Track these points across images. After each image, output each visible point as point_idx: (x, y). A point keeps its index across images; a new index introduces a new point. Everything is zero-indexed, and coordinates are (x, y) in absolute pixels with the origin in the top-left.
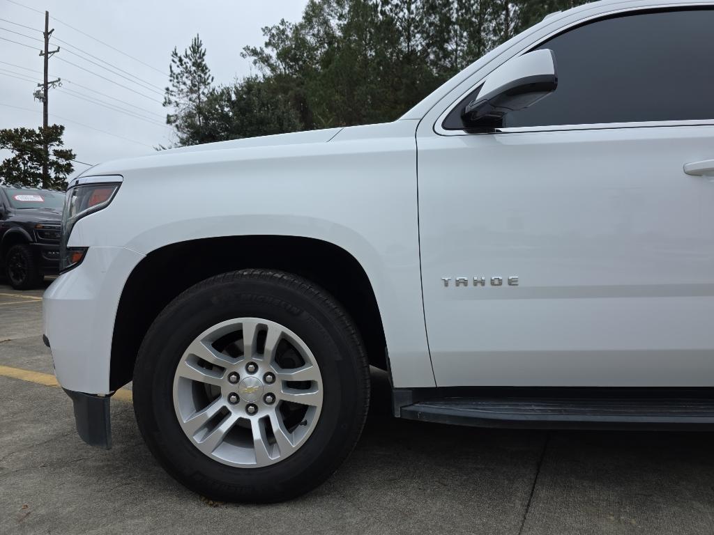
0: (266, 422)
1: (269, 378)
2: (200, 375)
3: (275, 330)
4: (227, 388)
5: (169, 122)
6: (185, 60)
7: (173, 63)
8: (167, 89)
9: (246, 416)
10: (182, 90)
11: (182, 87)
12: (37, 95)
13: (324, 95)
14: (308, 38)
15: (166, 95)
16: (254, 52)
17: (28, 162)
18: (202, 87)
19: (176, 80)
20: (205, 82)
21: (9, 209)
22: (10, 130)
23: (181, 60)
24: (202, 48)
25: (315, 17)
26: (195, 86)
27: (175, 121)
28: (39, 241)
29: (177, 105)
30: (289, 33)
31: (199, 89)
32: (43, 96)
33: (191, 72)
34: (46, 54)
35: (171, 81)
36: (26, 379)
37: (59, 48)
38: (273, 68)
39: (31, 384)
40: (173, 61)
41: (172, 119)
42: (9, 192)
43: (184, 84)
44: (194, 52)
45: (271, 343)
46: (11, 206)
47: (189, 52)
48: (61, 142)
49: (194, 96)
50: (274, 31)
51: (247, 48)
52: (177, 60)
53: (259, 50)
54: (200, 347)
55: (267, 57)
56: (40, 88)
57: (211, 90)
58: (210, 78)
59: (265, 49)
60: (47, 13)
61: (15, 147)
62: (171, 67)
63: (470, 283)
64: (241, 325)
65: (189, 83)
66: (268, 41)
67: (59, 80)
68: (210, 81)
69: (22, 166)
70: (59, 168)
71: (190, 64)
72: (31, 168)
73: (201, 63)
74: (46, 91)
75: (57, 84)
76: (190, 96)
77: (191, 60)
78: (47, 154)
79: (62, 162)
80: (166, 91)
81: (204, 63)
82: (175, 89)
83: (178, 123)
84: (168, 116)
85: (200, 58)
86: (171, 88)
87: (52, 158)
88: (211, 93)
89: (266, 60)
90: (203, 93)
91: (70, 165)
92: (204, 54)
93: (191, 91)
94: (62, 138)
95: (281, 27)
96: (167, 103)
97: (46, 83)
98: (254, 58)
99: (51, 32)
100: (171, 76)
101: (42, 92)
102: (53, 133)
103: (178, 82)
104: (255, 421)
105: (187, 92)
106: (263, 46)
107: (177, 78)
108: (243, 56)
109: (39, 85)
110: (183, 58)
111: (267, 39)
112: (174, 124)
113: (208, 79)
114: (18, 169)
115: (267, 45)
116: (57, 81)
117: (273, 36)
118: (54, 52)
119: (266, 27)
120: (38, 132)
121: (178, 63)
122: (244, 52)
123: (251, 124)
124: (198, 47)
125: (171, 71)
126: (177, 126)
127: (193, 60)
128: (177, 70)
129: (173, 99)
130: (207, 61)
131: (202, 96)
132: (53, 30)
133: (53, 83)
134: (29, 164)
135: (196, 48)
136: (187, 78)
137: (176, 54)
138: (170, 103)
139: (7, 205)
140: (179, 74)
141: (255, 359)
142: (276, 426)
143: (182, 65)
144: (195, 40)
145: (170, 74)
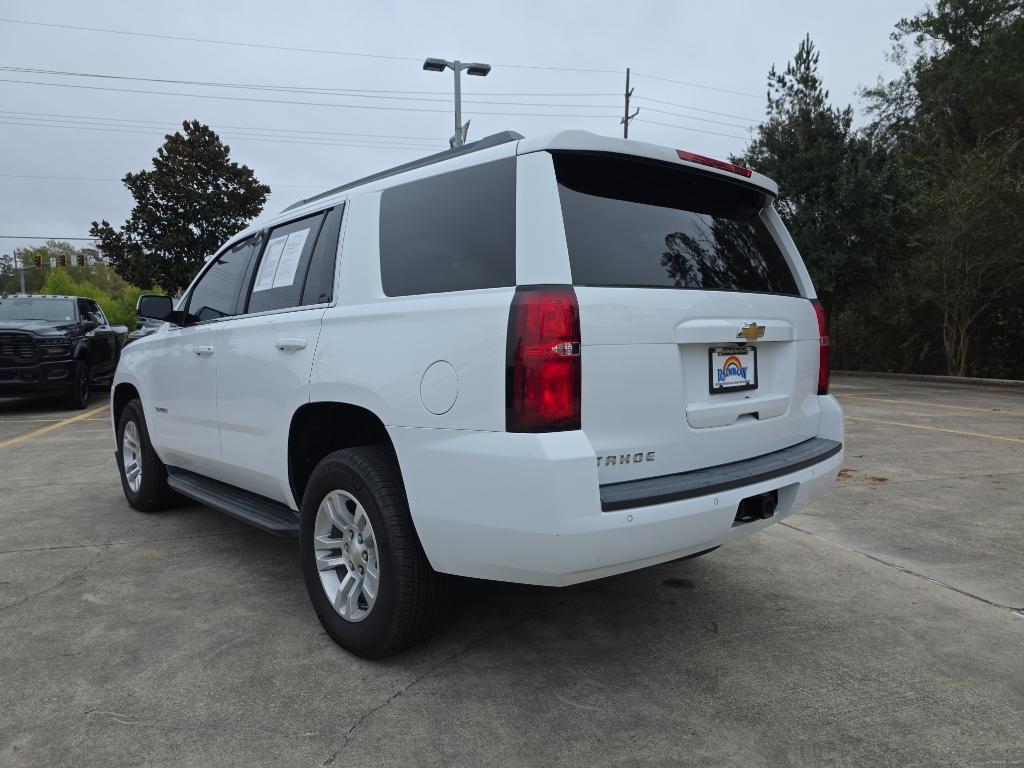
6: (788, 78)
7: (770, 88)
16: (917, 25)
19: (776, 111)
20: (815, 100)
23: (781, 80)
33: (795, 92)
34: (626, 120)
35: (768, 113)
37: (639, 108)
40: (770, 85)
47: (793, 65)
51: (903, 23)
52: (775, 81)
58: (823, 94)
60: (628, 70)
62: (769, 94)
68: (823, 97)
71: (795, 81)
73: (809, 76)
77: (795, 75)
81: (813, 75)
85: (809, 68)
92: (815, 62)
98: (916, 34)
99: (632, 92)
100: (769, 107)
103: (780, 113)
107: (777, 107)
108: (896, 37)
110: (784, 76)
113: (819, 94)
118: (635, 115)
121: (778, 85)
124: (808, 52)
125: (769, 100)
128: (776, 96)
132: (634, 88)
135: (805, 57)
137: (774, 74)
140: (780, 101)
144: (803, 45)
145: (767, 103)
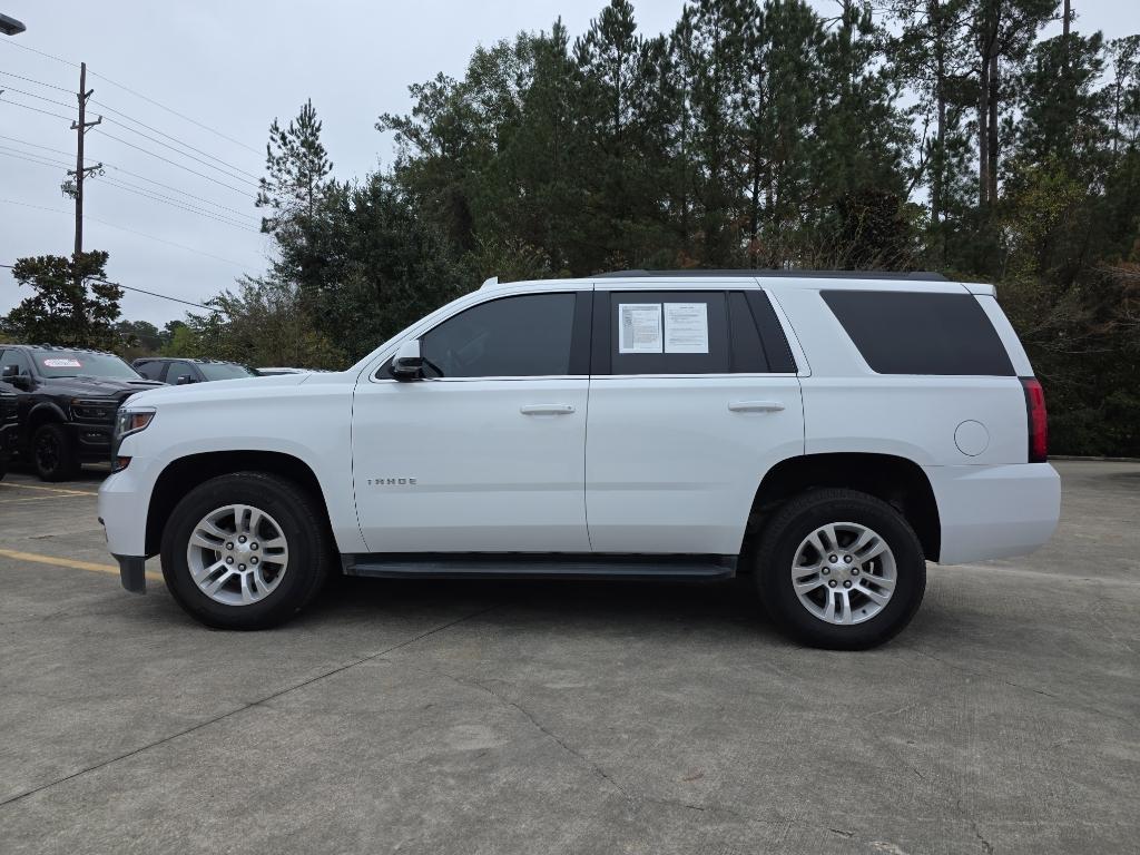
0: (251, 575)
1: (255, 547)
2: (207, 544)
3: (257, 513)
4: (225, 553)
5: (265, 230)
6: (290, 137)
7: (272, 143)
8: (263, 181)
9: (238, 572)
10: (286, 181)
11: (285, 176)
12: (67, 188)
13: (492, 196)
14: (475, 105)
15: (261, 191)
16: (397, 123)
17: (56, 303)
18: (316, 178)
19: (276, 167)
20: (320, 170)
21: (38, 378)
22: (32, 259)
23: (283, 138)
24: (316, 120)
25: (485, 74)
26: (305, 176)
27: (274, 229)
28: (76, 420)
29: (277, 205)
30: (449, 93)
31: (311, 180)
32: (76, 190)
33: (298, 154)
34: (81, 127)
35: (268, 168)
36: (75, 567)
37: (101, 117)
38: (425, 146)
39: (80, 571)
40: (272, 139)
41: (270, 224)
42: (36, 355)
43: (289, 172)
44: (303, 126)
45: (254, 522)
46: (40, 375)
47: (296, 126)
48: (103, 275)
49: (304, 191)
50: (428, 91)
51: (386, 117)
52: (277, 137)
53: (404, 120)
54: (206, 524)
55: (416, 130)
56: (71, 178)
57: (328, 182)
58: (328, 165)
59: (412, 119)
60: (83, 66)
61: (39, 282)
62: (269, 148)
63: (386, 482)
64: (233, 510)
65: (295, 171)
66: (417, 106)
67: (100, 165)
68: (327, 168)
69: (48, 308)
70: (100, 311)
71: (297, 144)
72: (61, 311)
73: (313, 142)
74: (80, 182)
75: (97, 171)
76: (298, 190)
77: (298, 137)
78: (84, 291)
79: (104, 302)
80: (260, 184)
81: (317, 142)
82: (274, 181)
83: (278, 230)
84: (265, 221)
85: (313, 134)
86: (269, 179)
87: (91, 296)
88: (329, 187)
89: (414, 133)
90: (317, 187)
91: (116, 306)
92: (318, 129)
93: (300, 183)
94: (105, 268)
95: (439, 85)
96: (262, 201)
97: (80, 170)
98: (395, 132)
99: (89, 94)
100: (269, 161)
101: (75, 184)
102: (92, 263)
103: (280, 170)
104: (244, 575)
105: (294, 185)
106: (410, 113)
107: (278, 164)
108: (380, 128)
109: (70, 173)
110: (287, 134)
111: (416, 102)
112: (273, 233)
113: (324, 165)
114: (43, 313)
115: (416, 111)
116: (96, 168)
117: (425, 98)
118: (93, 124)
119: (416, 85)
120: (71, 261)
121: (280, 142)
122: (381, 123)
123: (376, 245)
124: (310, 119)
125: (269, 154)
126: (277, 235)
127: (302, 138)
128: (278, 153)
129: (271, 196)
130: (323, 140)
131: (315, 190)
132: (92, 91)
133: (91, 169)
134: (58, 305)
135: (307, 119)
136: (293, 163)
137: (277, 129)
138: (266, 201)
139: (35, 372)
140: (281, 158)
141: (244, 533)
142: (257, 578)
143: (285, 144)
144: (306, 108)
145: (267, 157)
